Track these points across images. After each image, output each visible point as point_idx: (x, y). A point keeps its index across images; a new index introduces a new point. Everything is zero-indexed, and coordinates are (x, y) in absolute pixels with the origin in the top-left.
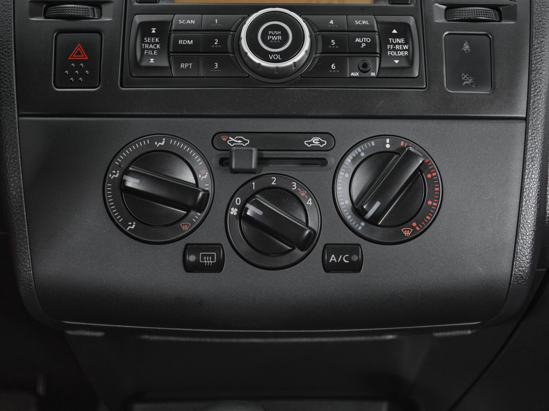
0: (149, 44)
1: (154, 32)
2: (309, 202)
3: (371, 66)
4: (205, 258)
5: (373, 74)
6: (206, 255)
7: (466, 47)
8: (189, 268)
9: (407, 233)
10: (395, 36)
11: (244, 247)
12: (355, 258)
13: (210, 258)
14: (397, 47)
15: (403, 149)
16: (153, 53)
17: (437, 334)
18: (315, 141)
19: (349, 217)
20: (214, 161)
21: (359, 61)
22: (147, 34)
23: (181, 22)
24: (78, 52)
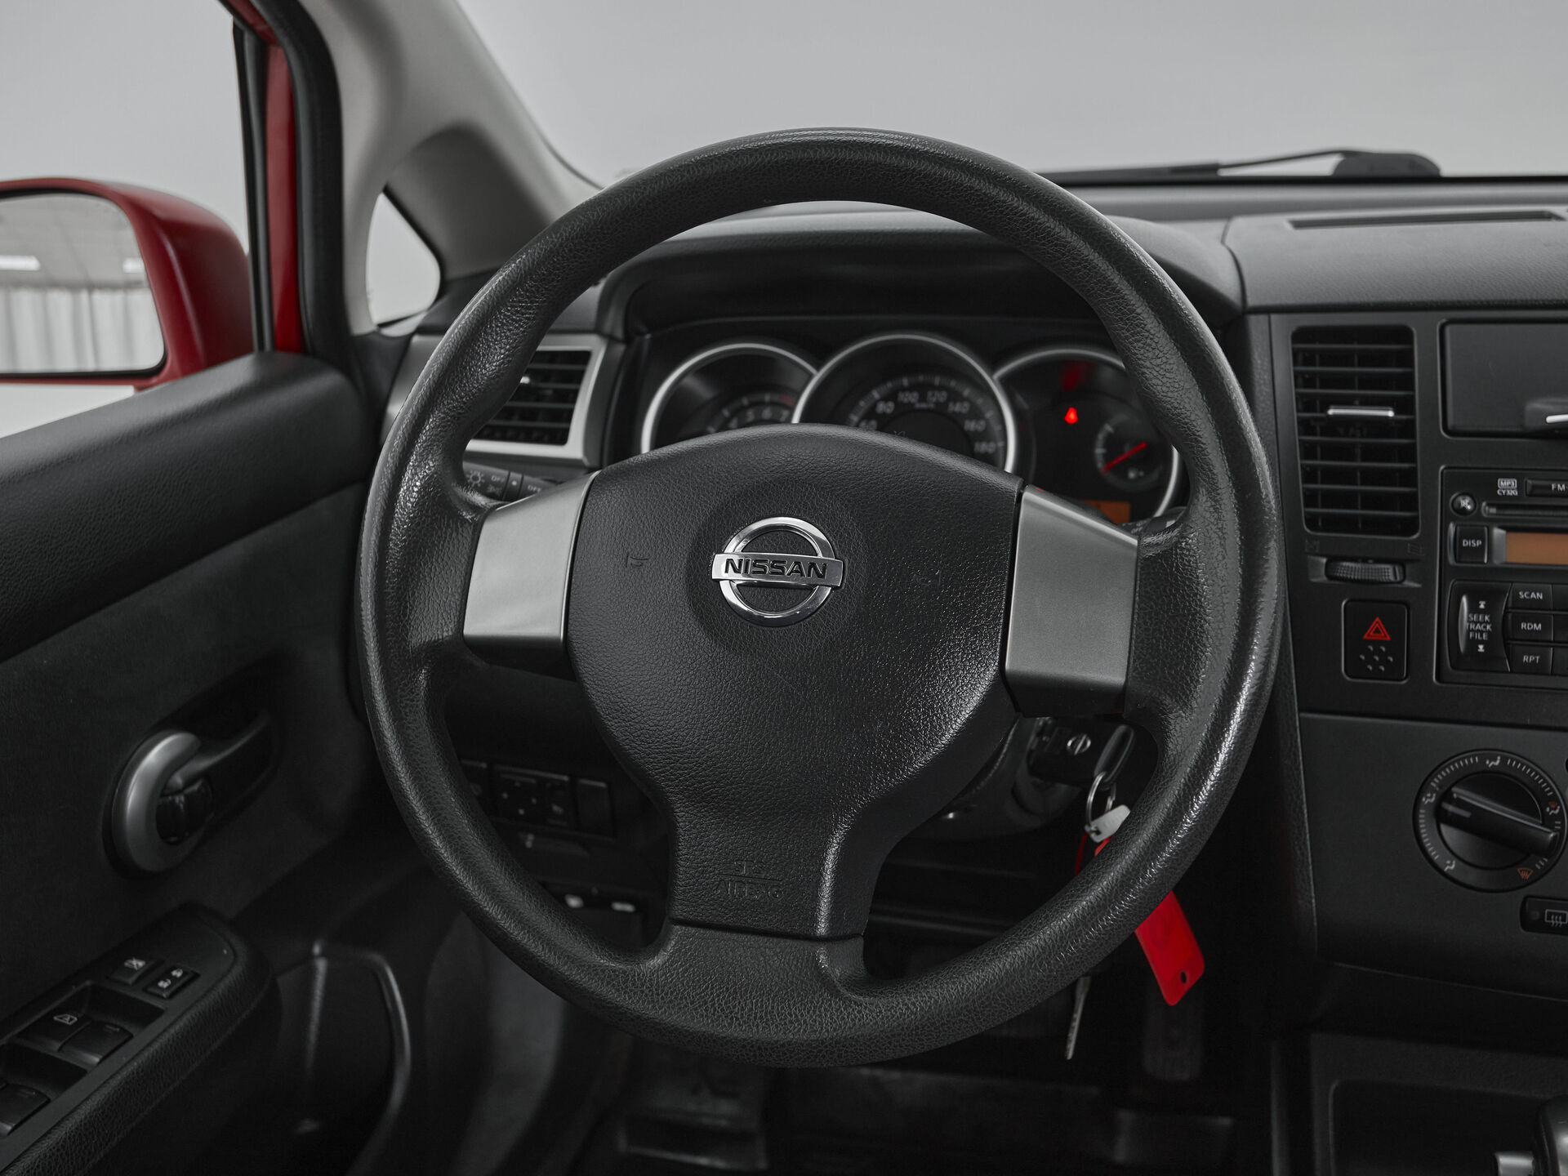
0: (1476, 623)
1: (1482, 606)
4: (1553, 917)
6: (1555, 914)
8: (1529, 925)
13: (1560, 918)
16: (1481, 636)
22: (1473, 609)
23: (1522, 595)
24: (1376, 629)
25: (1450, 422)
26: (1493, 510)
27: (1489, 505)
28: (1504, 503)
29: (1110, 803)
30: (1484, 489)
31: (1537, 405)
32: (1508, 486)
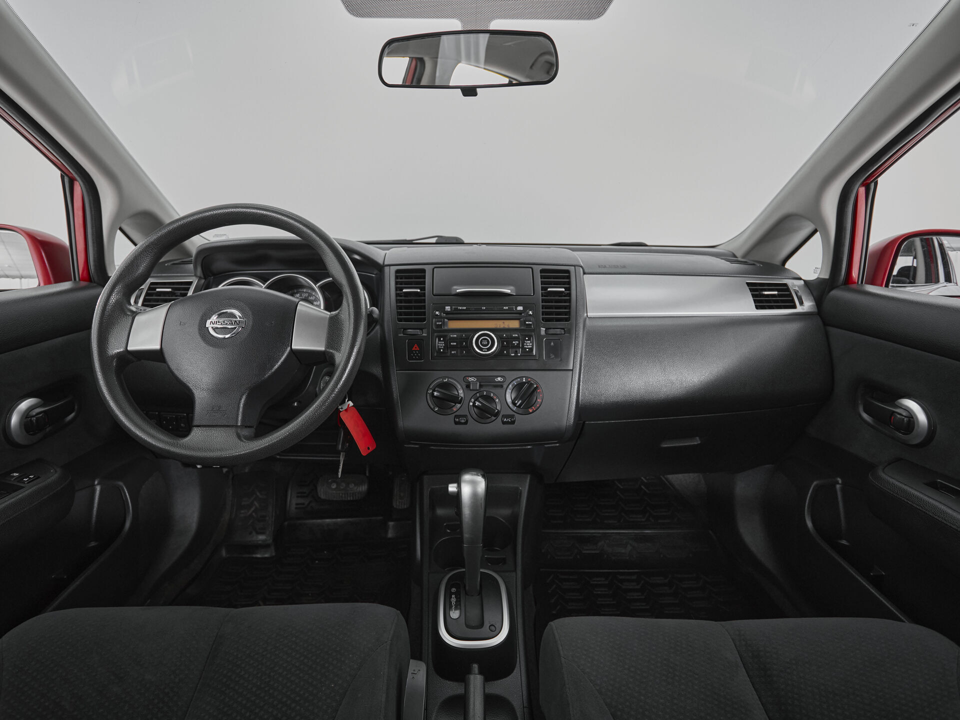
0: (440, 344)
1: (442, 340)
2: (497, 400)
3: (518, 352)
4: (462, 420)
5: (519, 355)
7: (552, 344)
8: (456, 423)
9: (531, 411)
10: (527, 340)
11: (475, 416)
12: (513, 420)
14: (528, 344)
15: (529, 381)
16: (442, 347)
17: (546, 446)
18: (499, 379)
19: (511, 405)
20: (464, 387)
21: (514, 350)
22: (439, 340)
23: (451, 336)
24: (416, 348)
25: (434, 292)
26: (445, 315)
27: (444, 313)
28: (447, 313)
29: (346, 400)
30: (442, 310)
31: (455, 287)
32: (448, 308)
